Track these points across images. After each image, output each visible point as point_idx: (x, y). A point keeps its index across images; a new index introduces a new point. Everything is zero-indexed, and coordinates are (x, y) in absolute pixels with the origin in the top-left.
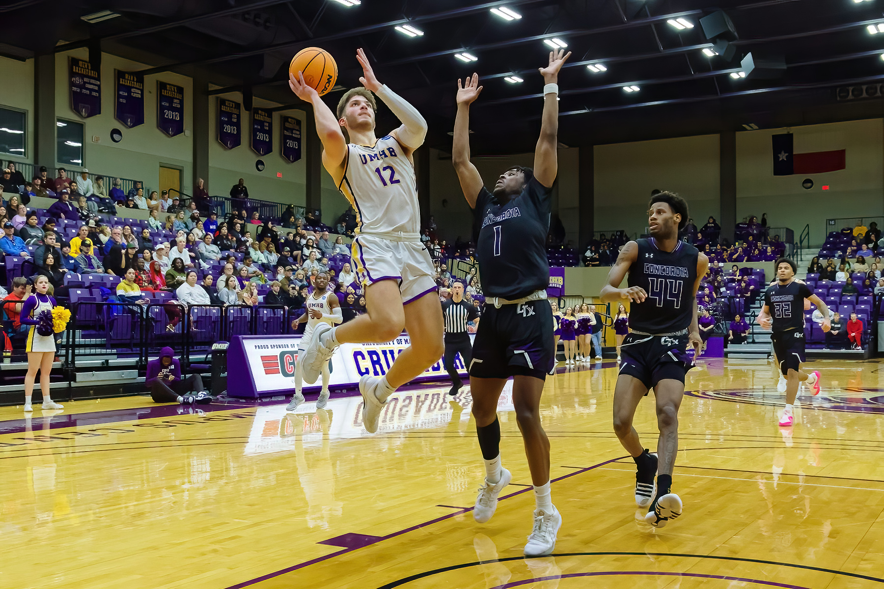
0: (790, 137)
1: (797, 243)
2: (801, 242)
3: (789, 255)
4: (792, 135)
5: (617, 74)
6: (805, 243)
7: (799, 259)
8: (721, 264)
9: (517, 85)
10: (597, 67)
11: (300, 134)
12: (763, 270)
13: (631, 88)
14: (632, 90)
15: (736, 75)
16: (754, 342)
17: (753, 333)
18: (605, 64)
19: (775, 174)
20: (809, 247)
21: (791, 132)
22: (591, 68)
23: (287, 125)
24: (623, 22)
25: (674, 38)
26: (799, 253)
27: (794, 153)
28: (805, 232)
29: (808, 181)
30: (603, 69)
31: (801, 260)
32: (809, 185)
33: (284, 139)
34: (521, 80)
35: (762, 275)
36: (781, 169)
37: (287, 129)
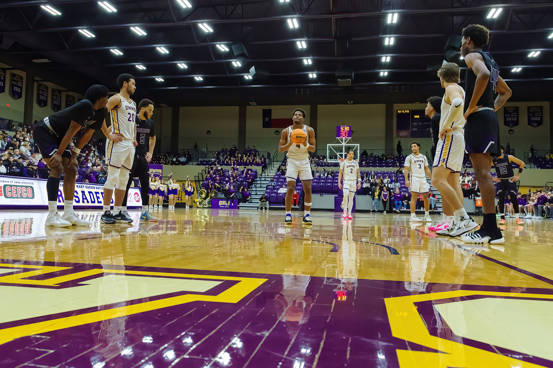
0: (270, 111)
1: (272, 159)
2: (274, 158)
3: (268, 164)
4: (271, 109)
5: (193, 70)
6: (275, 160)
7: (272, 166)
8: (238, 167)
9: (143, 70)
10: (182, 66)
11: (22, 85)
12: (257, 170)
13: (199, 78)
14: (199, 80)
16: (251, 202)
17: (251, 198)
18: (187, 64)
19: (264, 127)
20: (277, 161)
22: (179, 65)
23: (15, 78)
24: (196, 43)
25: (219, 55)
26: (273, 164)
27: (272, 118)
28: (276, 154)
29: (277, 131)
30: (186, 67)
31: (273, 167)
32: (277, 133)
33: (12, 86)
34: (145, 68)
35: (256, 172)
36: (266, 125)
37: (15, 81)
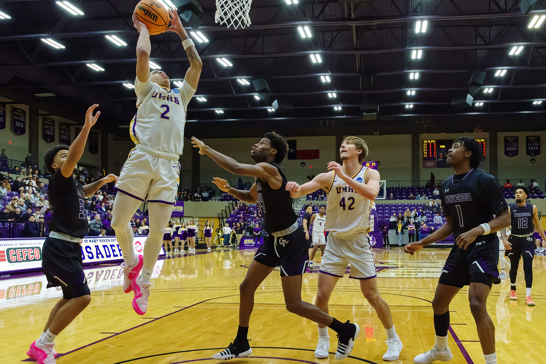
0: (295, 142)
4: (296, 141)
5: (213, 103)
10: (202, 99)
11: (25, 119)
14: (220, 112)
15: (271, 110)
18: (206, 98)
19: (289, 159)
21: (296, 139)
22: (199, 99)
23: (16, 113)
24: (215, 78)
25: (240, 88)
27: (297, 149)
29: (303, 163)
30: (205, 100)
32: (304, 165)
33: (14, 121)
36: (291, 157)
37: (16, 115)
